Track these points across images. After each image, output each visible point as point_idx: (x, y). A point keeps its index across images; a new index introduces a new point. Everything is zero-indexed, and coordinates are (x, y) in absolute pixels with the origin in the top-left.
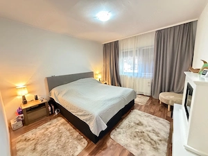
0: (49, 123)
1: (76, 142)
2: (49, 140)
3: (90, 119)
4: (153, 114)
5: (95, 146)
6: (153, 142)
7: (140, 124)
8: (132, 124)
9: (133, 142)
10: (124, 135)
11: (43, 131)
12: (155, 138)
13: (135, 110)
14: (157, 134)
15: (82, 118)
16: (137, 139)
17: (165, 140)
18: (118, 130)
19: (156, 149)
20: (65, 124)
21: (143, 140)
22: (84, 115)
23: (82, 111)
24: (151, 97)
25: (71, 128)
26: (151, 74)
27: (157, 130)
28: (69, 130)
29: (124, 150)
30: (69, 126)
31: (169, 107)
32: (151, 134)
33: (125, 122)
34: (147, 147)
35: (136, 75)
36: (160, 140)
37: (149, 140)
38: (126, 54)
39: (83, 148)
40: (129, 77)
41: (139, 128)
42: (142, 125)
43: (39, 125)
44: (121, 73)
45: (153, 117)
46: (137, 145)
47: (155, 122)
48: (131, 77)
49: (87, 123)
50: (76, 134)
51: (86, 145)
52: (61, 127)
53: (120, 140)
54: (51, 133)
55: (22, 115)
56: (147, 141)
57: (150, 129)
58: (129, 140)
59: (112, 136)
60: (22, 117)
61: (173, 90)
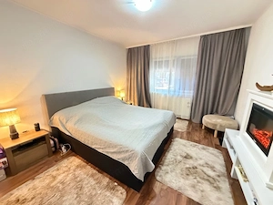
0: (55, 168)
1: (108, 194)
2: (62, 196)
3: (129, 158)
4: (199, 142)
5: (139, 195)
6: (211, 180)
7: (187, 157)
8: (179, 158)
9: (187, 182)
10: (174, 174)
11: (47, 181)
12: (211, 173)
13: (177, 139)
14: (213, 168)
15: (115, 157)
16: (191, 177)
17: (223, 175)
18: (164, 168)
19: (218, 188)
20: (84, 167)
21: (199, 179)
22: (120, 153)
23: (116, 146)
24: (190, 121)
25: (95, 171)
26: (192, 92)
27: (210, 163)
28: (92, 176)
29: (179, 195)
30: (90, 169)
31: (216, 132)
32: (205, 169)
33: (170, 156)
34: (206, 187)
35: (172, 93)
36: (219, 176)
37: (206, 177)
38: (159, 64)
39: (121, 202)
40: (163, 96)
41: (190, 163)
42: (191, 158)
43: (38, 172)
44: (152, 91)
45: (201, 146)
46: (194, 186)
47: (204, 152)
48: (166, 95)
49: (126, 163)
50: (106, 180)
51: (124, 196)
52: (78, 172)
53: (171, 181)
54: (63, 183)
55: (5, 159)
56: (203, 179)
57: (201, 162)
58: (182, 180)
59: (158, 178)
60: (4, 163)
61: (217, 112)
